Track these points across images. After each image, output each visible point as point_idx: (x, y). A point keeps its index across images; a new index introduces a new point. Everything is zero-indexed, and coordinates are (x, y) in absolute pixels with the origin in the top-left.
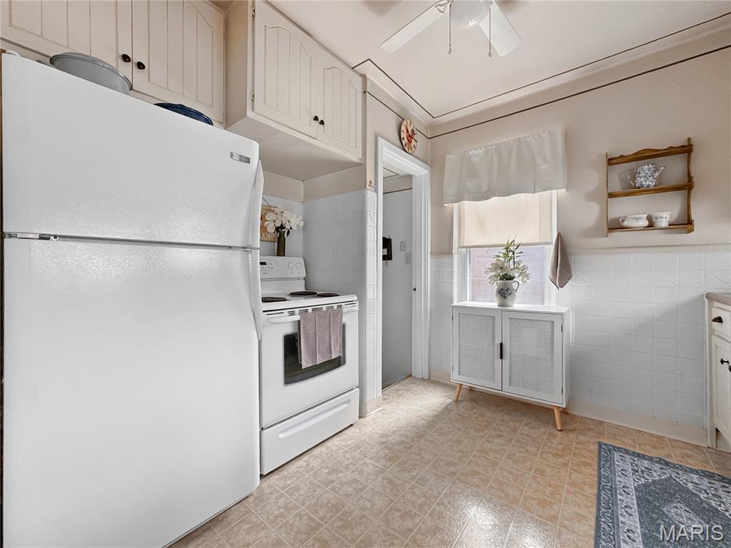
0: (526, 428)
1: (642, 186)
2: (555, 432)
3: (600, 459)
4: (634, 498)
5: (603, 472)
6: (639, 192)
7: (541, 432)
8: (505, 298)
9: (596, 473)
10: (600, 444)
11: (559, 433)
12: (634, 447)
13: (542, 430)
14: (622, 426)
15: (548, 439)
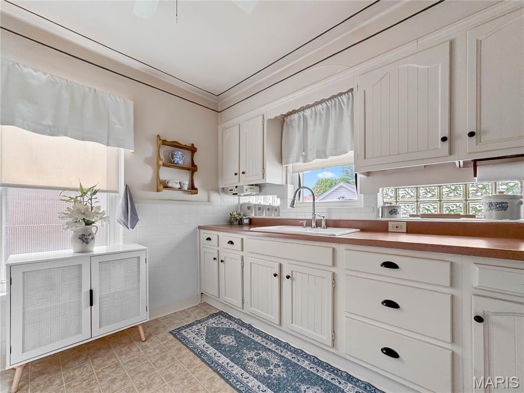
0: (123, 357)
1: (178, 163)
2: (144, 344)
3: (181, 342)
4: (211, 347)
5: (191, 347)
6: (176, 166)
7: (136, 350)
8: (87, 243)
9: (188, 350)
10: (171, 332)
11: (146, 343)
12: (182, 323)
13: (135, 349)
14: (167, 315)
15: (146, 352)
